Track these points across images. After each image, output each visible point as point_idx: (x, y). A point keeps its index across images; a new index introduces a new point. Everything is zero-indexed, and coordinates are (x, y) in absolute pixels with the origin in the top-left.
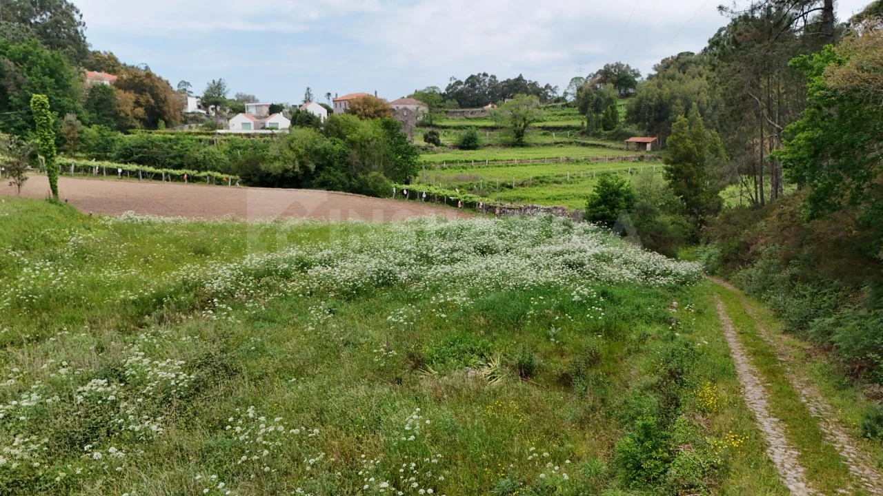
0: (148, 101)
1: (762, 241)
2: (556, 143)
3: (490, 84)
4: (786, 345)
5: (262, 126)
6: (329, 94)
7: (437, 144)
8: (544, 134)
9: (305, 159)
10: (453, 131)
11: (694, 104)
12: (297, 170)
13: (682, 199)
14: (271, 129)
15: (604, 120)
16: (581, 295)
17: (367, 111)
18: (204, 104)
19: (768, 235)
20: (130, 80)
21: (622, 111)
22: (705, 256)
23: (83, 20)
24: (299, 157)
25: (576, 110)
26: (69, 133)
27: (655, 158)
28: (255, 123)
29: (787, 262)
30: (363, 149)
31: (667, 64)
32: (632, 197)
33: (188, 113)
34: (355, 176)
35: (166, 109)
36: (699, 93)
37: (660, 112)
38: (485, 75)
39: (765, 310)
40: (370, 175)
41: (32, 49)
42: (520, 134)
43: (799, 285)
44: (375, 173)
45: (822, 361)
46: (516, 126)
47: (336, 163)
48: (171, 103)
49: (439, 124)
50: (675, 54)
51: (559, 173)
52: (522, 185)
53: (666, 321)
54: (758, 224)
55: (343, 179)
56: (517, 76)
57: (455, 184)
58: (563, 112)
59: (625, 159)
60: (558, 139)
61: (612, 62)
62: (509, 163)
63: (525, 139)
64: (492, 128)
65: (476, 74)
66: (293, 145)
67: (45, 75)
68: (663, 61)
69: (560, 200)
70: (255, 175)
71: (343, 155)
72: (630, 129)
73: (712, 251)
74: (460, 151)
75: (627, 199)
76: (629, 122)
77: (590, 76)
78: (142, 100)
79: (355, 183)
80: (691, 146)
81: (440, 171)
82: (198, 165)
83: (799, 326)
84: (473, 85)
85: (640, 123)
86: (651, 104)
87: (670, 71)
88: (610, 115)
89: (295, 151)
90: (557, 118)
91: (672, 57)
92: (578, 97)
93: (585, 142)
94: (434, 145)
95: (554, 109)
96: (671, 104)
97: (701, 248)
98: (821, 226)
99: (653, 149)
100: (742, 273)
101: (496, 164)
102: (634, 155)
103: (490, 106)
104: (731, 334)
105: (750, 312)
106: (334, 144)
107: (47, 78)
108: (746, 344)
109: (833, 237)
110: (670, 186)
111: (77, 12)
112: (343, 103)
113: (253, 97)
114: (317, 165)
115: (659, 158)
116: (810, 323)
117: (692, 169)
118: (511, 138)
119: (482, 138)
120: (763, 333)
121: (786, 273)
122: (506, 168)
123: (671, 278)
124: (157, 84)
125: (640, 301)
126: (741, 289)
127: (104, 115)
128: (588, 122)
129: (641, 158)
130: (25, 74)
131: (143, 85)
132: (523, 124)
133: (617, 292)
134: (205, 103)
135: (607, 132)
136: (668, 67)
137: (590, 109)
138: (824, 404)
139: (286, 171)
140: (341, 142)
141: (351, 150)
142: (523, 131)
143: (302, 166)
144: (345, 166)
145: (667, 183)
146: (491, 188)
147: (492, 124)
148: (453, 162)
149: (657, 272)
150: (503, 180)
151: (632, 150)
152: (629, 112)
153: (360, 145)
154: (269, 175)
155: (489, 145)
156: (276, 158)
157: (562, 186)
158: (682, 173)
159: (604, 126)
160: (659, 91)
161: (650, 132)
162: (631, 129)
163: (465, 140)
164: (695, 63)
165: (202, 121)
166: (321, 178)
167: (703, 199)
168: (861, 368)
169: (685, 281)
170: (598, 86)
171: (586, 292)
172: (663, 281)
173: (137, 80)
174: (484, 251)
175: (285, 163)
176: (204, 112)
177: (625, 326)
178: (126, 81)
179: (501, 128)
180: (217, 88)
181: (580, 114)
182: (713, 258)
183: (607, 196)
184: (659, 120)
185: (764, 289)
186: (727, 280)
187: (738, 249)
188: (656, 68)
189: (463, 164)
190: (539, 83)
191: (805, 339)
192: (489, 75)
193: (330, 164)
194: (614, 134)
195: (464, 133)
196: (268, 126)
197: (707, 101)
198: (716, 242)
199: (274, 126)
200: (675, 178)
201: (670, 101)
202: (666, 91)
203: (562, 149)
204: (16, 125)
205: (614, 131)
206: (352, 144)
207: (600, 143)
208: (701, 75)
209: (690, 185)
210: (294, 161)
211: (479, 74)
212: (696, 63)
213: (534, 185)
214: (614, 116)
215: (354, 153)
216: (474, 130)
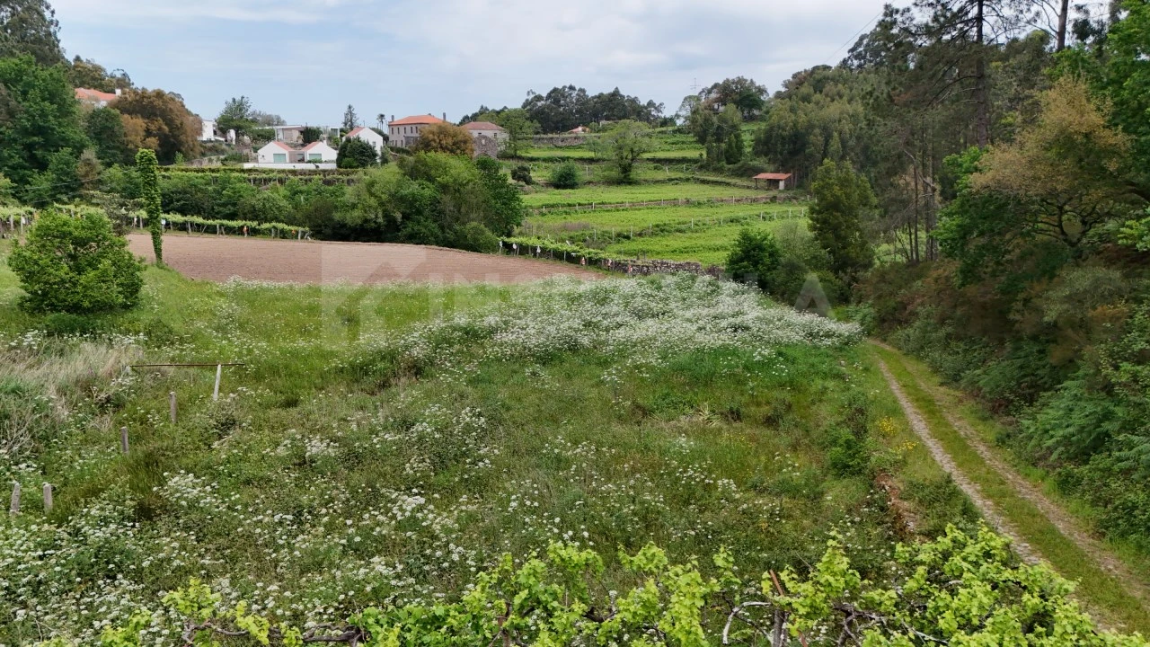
0: (160, 129)
1: (919, 301)
2: (671, 180)
3: (577, 100)
4: (943, 395)
5: (301, 157)
6: (382, 116)
7: (528, 181)
8: (655, 168)
9: (389, 207)
10: (544, 164)
11: (836, 134)
12: (380, 220)
13: (829, 252)
14: (314, 162)
15: (727, 151)
16: (763, 356)
17: (444, 142)
18: (221, 129)
19: (923, 296)
20: (137, 101)
21: (747, 139)
22: (859, 317)
23: (56, 17)
24: (382, 204)
25: (691, 138)
26: (86, 175)
27: (790, 199)
28: (291, 154)
29: (942, 322)
30: (457, 194)
31: (799, 80)
32: (777, 251)
33: (205, 142)
34: (450, 227)
35: (183, 138)
36: (840, 121)
37: (795, 143)
38: (572, 88)
39: (923, 367)
40: (468, 226)
41: (26, 66)
42: (626, 169)
43: (953, 344)
44: (474, 224)
45: (970, 403)
46: (622, 158)
47: (427, 212)
48: (189, 131)
49: (524, 155)
50: (809, 67)
51: (681, 219)
52: (640, 235)
53: (839, 376)
54: (914, 284)
55: (436, 230)
56: (611, 90)
57: (564, 235)
58: (675, 139)
59: (755, 201)
60: (673, 175)
61: (733, 76)
62: (619, 207)
63: (633, 175)
64: (591, 161)
65: (560, 87)
66: (373, 190)
67: (43, 100)
68: (795, 76)
69: (687, 252)
70: (326, 226)
71: (435, 202)
72: (757, 163)
73: (866, 311)
74: (557, 191)
75: (771, 255)
76: (757, 153)
77: (703, 91)
78: (153, 127)
79: (450, 236)
80: (839, 193)
81: (539, 218)
82: (254, 214)
83: (953, 379)
84: (557, 101)
85: (771, 156)
86: (784, 133)
87: (805, 89)
88: (734, 145)
89: (376, 197)
90: (668, 147)
91: (805, 71)
92: (694, 121)
93: (706, 178)
94: (523, 183)
95: (663, 136)
96: (808, 134)
97: (852, 307)
98: (972, 290)
99: (787, 188)
100: (900, 333)
101: (604, 207)
102: (764, 195)
103: (580, 129)
104: (895, 387)
105: (909, 369)
106: (423, 188)
107: (47, 103)
108: (909, 394)
109: (982, 300)
110: (816, 239)
111: (48, 8)
112: (402, 129)
113: (278, 118)
114: (403, 214)
115: (795, 198)
116: (962, 374)
117: (841, 219)
118: (615, 173)
119: (581, 173)
120: (923, 386)
121: (942, 333)
122: (617, 214)
123: (835, 339)
124: (170, 106)
125: (813, 360)
126: (900, 349)
127: (108, 147)
128: (708, 153)
129: (774, 199)
130: (20, 99)
131: (153, 107)
132: (630, 157)
133: (790, 352)
134: (223, 127)
135: (731, 166)
136: (801, 83)
137: (709, 138)
138: (970, 430)
139: (366, 221)
140: (431, 186)
141: (443, 196)
142: (630, 165)
143: (386, 215)
144: (438, 214)
145: (811, 234)
146: (605, 239)
147: (591, 155)
148: (553, 206)
149: (821, 333)
150: (619, 229)
151: (762, 188)
152: (757, 142)
153: (454, 189)
154: (343, 226)
155: (590, 182)
156: (354, 206)
157: (686, 235)
158: (829, 224)
159: (727, 159)
160: (793, 118)
161: (783, 167)
162: (759, 162)
163: (562, 176)
164: (833, 80)
165: (223, 152)
166: (409, 230)
167: (852, 252)
168: (1000, 405)
169: (847, 343)
170: (716, 107)
171: (766, 352)
172: (828, 342)
173: (146, 101)
174: (640, 315)
175: (365, 211)
176: (223, 139)
177: (805, 382)
178: (131, 103)
179: (604, 160)
180: (238, 107)
181: (697, 142)
182: (868, 319)
183: (749, 251)
184: (793, 153)
185: (922, 348)
186: (885, 340)
187: (895, 309)
188: (786, 85)
189: (565, 209)
190: (640, 99)
191: (957, 389)
192: (577, 88)
193: (419, 212)
194: (739, 168)
195: (559, 167)
196: (307, 158)
197: (850, 130)
198: (870, 302)
199: (318, 158)
200: (820, 229)
201: (807, 130)
202: (802, 118)
203: (678, 186)
204: (10, 164)
205: (739, 165)
206: (444, 188)
207: (724, 179)
208: (841, 97)
209: (838, 237)
210: (376, 209)
211: (564, 87)
212: (835, 80)
213: (653, 234)
214: (740, 147)
215: (447, 198)
216: (571, 163)
